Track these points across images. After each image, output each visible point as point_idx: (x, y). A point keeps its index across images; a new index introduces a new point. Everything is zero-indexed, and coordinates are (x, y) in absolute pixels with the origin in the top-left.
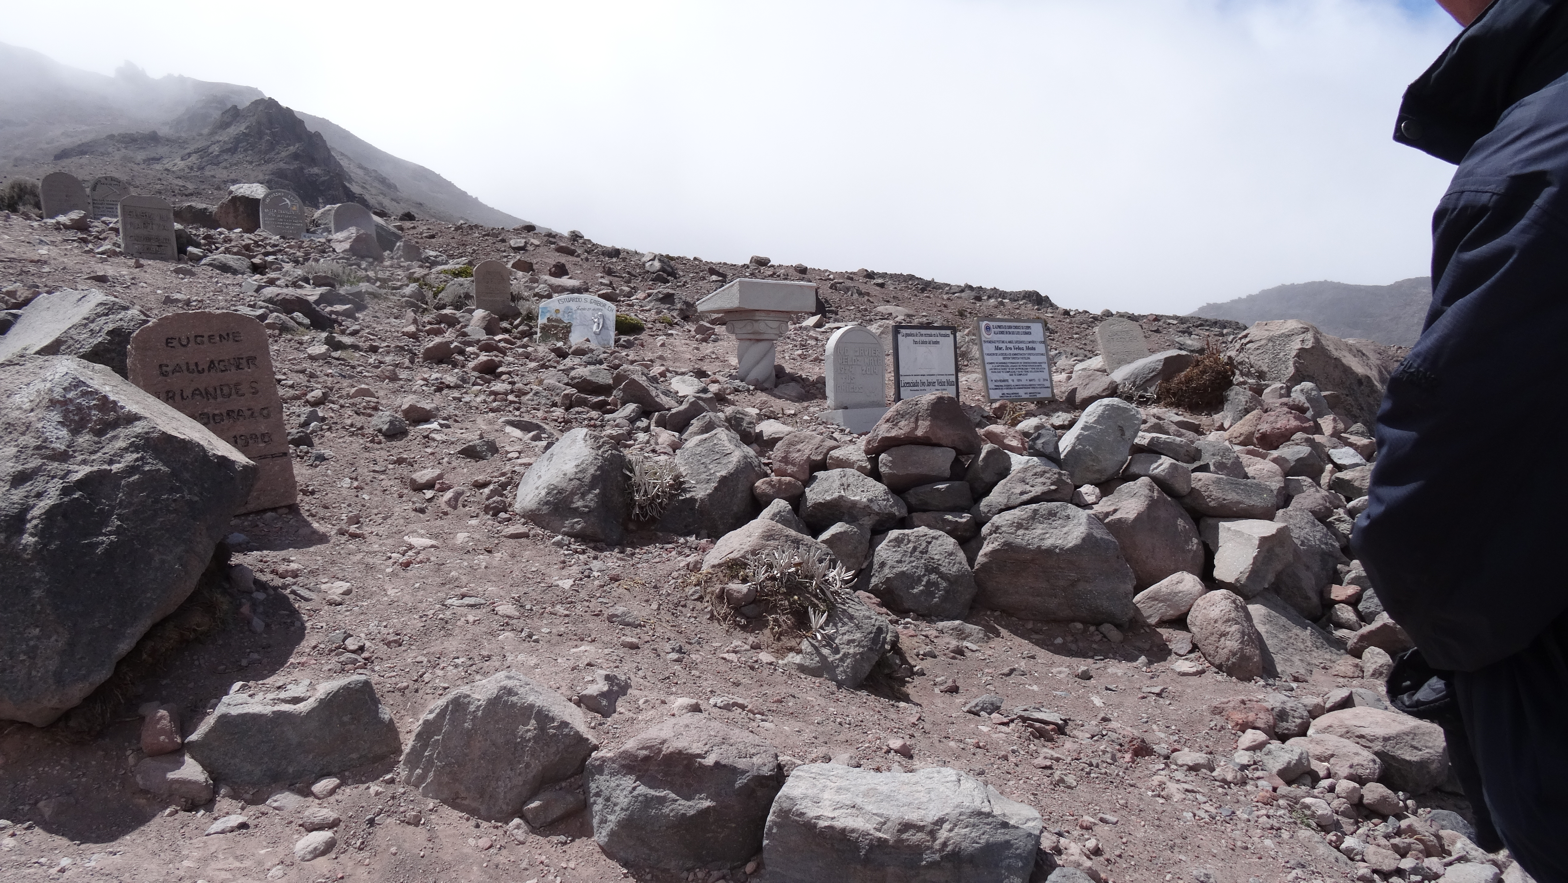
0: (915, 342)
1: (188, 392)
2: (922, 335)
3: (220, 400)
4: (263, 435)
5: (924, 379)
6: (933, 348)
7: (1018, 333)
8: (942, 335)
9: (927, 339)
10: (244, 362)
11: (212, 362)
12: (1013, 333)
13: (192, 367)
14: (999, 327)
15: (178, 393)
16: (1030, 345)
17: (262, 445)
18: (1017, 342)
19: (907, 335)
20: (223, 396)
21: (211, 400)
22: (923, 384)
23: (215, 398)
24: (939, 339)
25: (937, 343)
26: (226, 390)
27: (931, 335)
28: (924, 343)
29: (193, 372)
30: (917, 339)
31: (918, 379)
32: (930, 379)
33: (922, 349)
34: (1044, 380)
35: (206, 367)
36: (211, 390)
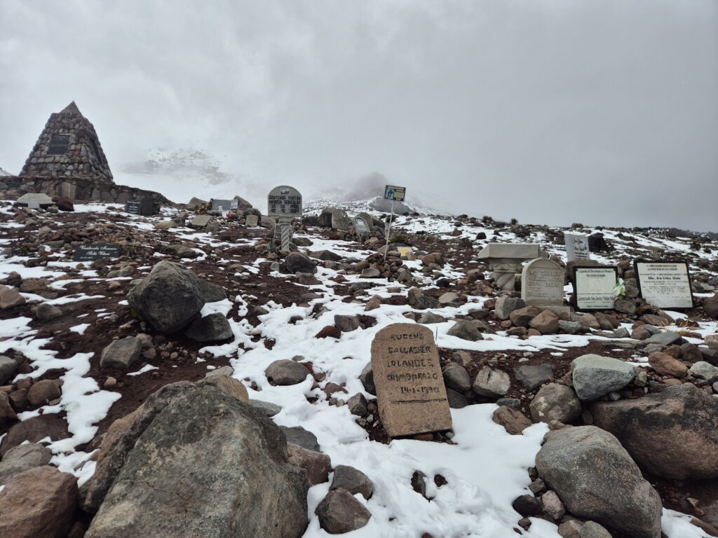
0: (588, 276)
1: (401, 363)
2: (592, 271)
3: (415, 368)
4: (435, 388)
5: (594, 296)
6: (601, 279)
7: (667, 269)
8: (606, 272)
9: (597, 274)
10: (424, 349)
11: (411, 348)
12: (663, 269)
13: (403, 350)
14: (652, 266)
15: (397, 362)
16: (676, 276)
17: (435, 393)
18: (665, 275)
19: (582, 272)
20: (416, 366)
21: (411, 368)
22: (593, 299)
23: (413, 366)
24: (605, 273)
25: (604, 276)
26: (417, 363)
27: (599, 272)
28: (593, 276)
29: (403, 352)
30: (589, 274)
31: (590, 296)
32: (598, 296)
33: (594, 279)
34: (688, 297)
35: (408, 350)
36: (411, 362)
